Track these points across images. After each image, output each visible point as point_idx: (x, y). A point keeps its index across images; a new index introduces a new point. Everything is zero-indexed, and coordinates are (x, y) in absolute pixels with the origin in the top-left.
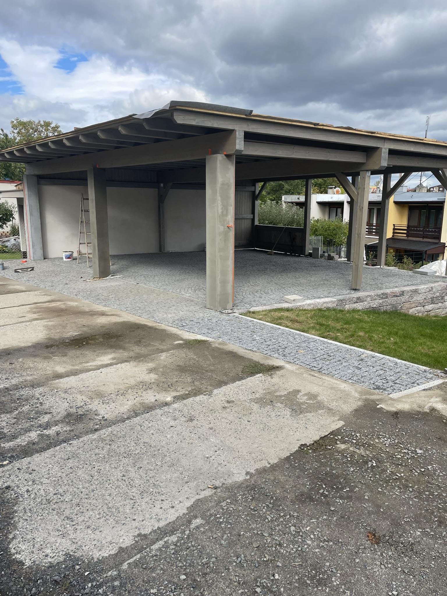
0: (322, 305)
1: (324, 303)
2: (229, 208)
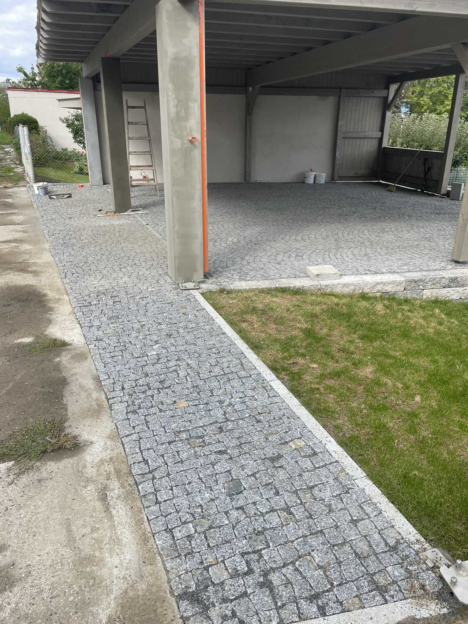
0: (373, 287)
1: (378, 284)
2: (191, 105)
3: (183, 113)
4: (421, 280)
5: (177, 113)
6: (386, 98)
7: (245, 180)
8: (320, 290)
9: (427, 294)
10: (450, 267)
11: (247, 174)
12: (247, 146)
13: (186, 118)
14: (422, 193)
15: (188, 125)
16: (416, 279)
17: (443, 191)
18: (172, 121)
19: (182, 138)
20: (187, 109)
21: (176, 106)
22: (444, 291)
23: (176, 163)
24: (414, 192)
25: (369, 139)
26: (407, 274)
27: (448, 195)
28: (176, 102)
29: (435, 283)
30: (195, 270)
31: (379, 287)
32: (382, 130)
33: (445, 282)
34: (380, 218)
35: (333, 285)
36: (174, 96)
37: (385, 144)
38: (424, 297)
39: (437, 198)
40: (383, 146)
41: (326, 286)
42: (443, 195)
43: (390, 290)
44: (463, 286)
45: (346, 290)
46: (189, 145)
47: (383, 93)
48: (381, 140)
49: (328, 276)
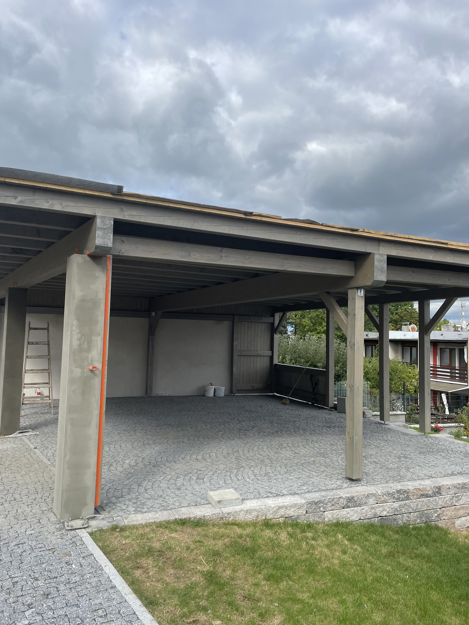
0: (276, 512)
1: (280, 508)
2: (95, 338)
3: (85, 346)
4: (320, 502)
5: (80, 345)
6: (273, 324)
7: (146, 394)
8: (222, 518)
9: (329, 516)
10: (345, 485)
11: (148, 388)
12: (149, 363)
13: (89, 350)
14: (313, 406)
15: (90, 356)
16: (316, 500)
17: (331, 405)
18: (74, 352)
19: (82, 367)
20: (90, 342)
21: (79, 339)
22: (345, 512)
23: (74, 391)
24: (306, 405)
25: (262, 357)
26: (307, 495)
27: (335, 408)
28: (79, 336)
29: (334, 503)
30: (85, 504)
31: (282, 512)
32: (272, 349)
33: (343, 502)
34: (277, 432)
35: (236, 512)
36: (78, 331)
37: (276, 362)
38: (326, 519)
39: (327, 411)
40: (274, 363)
41: (228, 514)
42: (331, 408)
43: (292, 514)
44: (360, 505)
45: (250, 518)
46: (89, 373)
47: (270, 320)
48: (272, 358)
49: (231, 502)
